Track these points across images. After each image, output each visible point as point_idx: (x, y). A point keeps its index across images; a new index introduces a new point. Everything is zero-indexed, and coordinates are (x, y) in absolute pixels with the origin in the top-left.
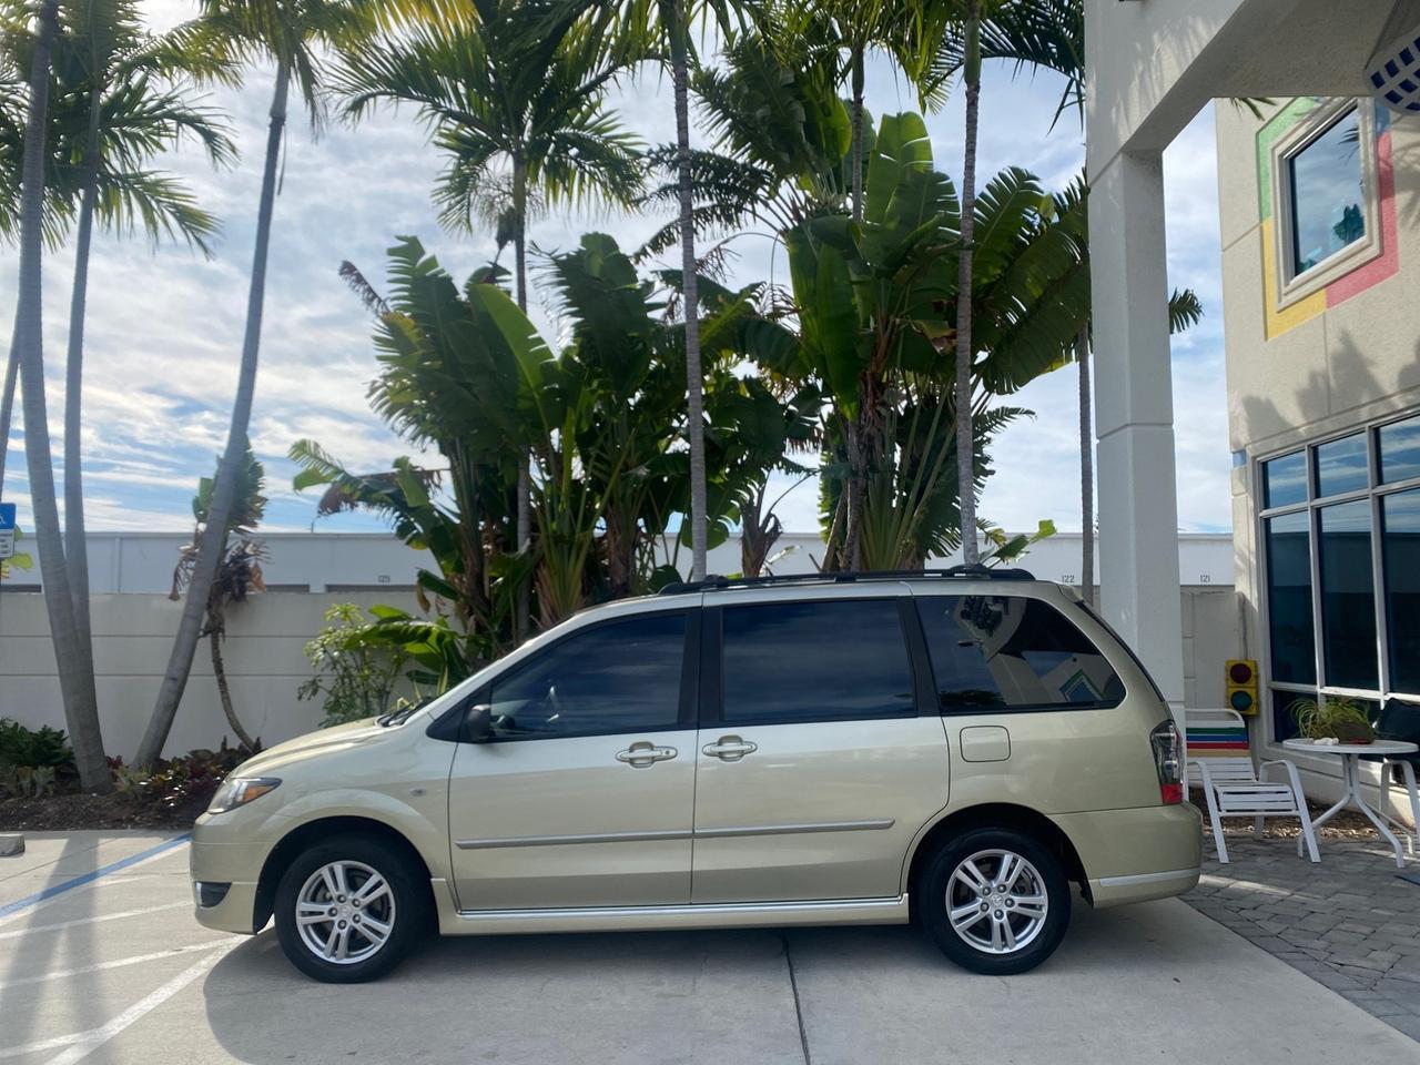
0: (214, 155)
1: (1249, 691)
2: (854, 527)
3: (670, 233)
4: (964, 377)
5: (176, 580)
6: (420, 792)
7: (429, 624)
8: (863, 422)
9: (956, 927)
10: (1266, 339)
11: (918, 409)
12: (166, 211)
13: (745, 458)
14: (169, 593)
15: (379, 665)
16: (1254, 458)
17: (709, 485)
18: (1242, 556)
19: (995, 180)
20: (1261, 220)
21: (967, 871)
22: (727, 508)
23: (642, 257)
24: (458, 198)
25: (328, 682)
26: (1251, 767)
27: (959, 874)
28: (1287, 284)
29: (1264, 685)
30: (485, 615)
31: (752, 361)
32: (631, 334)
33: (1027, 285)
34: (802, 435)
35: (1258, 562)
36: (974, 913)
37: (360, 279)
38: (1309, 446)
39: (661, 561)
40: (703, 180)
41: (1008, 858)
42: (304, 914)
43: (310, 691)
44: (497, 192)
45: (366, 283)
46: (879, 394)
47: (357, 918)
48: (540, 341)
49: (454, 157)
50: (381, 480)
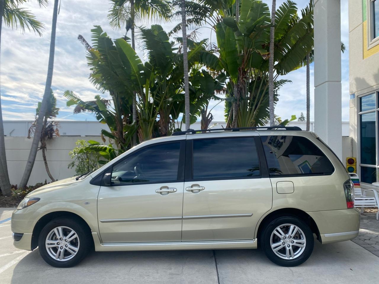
0: (40, 2)
1: (353, 166)
2: (235, 117)
3: (179, 26)
4: (271, 68)
5: (29, 133)
6: (87, 203)
7: (106, 146)
8: (239, 84)
9: (274, 250)
10: (363, 59)
11: (256, 81)
12: (27, 21)
13: (202, 96)
14: (27, 136)
15: (93, 158)
16: (358, 96)
17: (191, 105)
18: (352, 126)
19: (282, 5)
20: (363, 22)
21: (278, 231)
22: (196, 111)
23: (171, 34)
24: (115, 17)
25: (77, 163)
26: (361, 191)
27: (275, 232)
28: (371, 41)
29: (358, 165)
30: (123, 143)
31: (204, 65)
32: (167, 57)
33: (291, 40)
34: (219, 89)
35: (358, 128)
36: (280, 245)
37: (84, 40)
38: (377, 92)
39: (176, 127)
40: (190, 10)
41: (292, 227)
42: (48, 244)
43: (72, 166)
44: (125, 12)
45: (86, 42)
46: (244, 75)
47: (67, 246)
48: (138, 57)
49: (113, 4)
50: (93, 103)
